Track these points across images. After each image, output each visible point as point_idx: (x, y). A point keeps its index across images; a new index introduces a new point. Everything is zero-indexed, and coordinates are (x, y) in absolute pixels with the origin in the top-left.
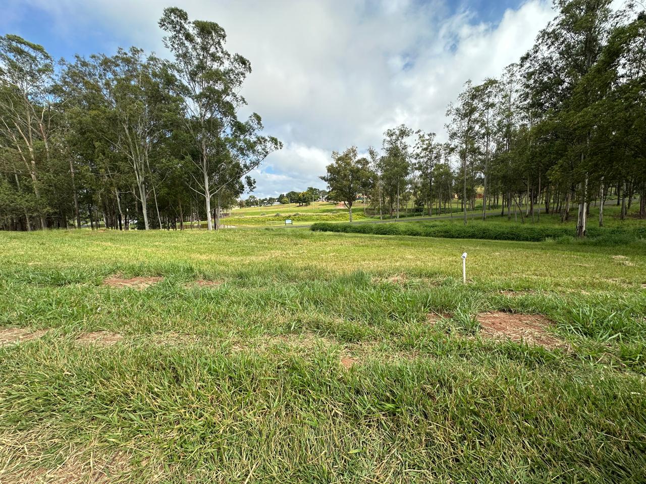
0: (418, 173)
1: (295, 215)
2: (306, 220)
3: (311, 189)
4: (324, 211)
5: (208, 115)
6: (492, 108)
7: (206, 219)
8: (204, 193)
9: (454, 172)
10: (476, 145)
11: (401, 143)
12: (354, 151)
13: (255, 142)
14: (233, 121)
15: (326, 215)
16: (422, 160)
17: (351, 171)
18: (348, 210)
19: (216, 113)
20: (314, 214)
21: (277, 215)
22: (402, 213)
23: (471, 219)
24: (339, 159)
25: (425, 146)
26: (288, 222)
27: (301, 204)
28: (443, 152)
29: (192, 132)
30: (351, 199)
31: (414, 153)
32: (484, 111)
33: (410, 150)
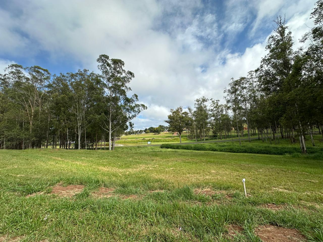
0: (213, 118)
1: (152, 139)
2: (158, 142)
3: (160, 126)
4: (167, 137)
5: (114, 95)
6: (245, 89)
7: (108, 141)
8: (109, 130)
9: (231, 117)
10: (240, 105)
11: (203, 104)
12: (181, 109)
13: (134, 107)
14: (125, 97)
15: (168, 139)
16: (214, 112)
17: (179, 117)
18: (179, 136)
19: (117, 94)
20: (162, 138)
21: (144, 139)
22: (207, 138)
23: (243, 141)
24: (173, 113)
25: (215, 106)
26: (149, 143)
27: (156, 133)
28: (224, 108)
29: (106, 103)
30: (180, 131)
31: (210, 109)
32: (241, 90)
33: (208, 108)
